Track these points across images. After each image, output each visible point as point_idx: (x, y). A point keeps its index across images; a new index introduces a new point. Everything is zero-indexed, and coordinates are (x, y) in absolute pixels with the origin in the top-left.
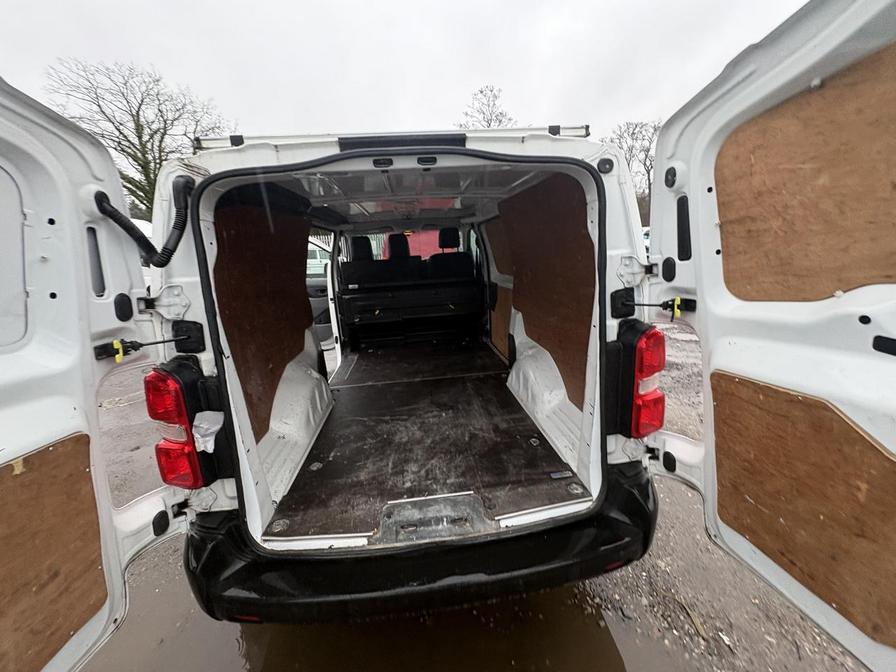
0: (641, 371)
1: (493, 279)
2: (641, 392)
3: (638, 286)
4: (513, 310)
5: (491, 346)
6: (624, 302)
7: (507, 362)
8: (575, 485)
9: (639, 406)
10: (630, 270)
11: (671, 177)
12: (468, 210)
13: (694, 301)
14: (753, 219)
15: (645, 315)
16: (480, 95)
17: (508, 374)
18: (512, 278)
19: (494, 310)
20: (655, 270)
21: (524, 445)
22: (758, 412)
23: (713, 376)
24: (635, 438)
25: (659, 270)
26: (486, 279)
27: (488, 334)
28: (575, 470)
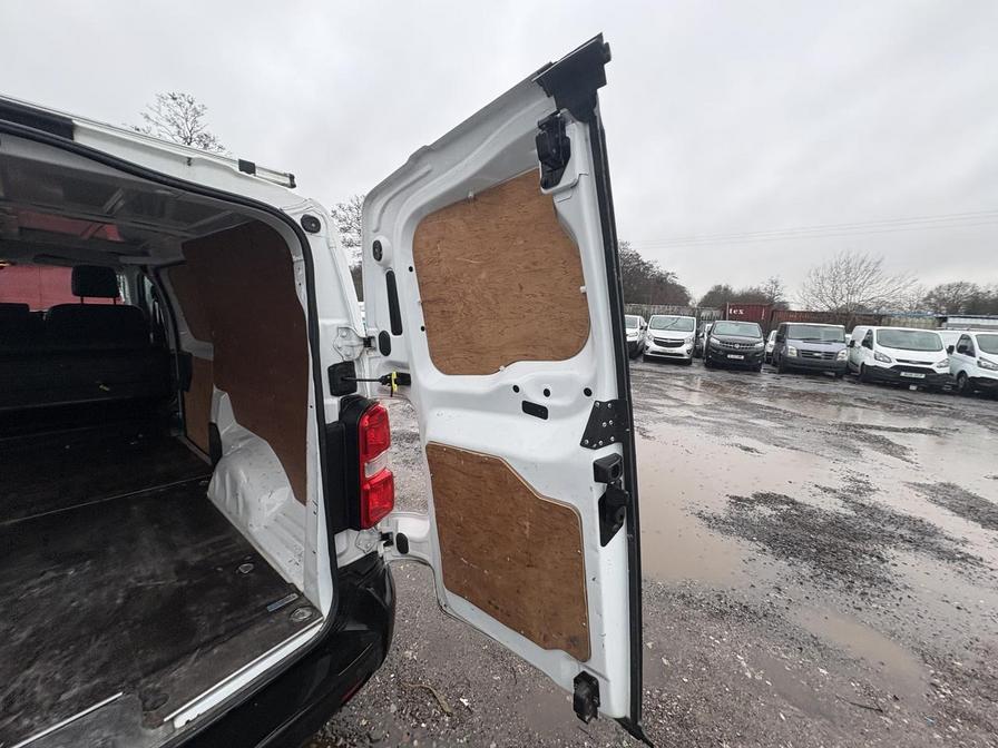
0: (366, 452)
1: (185, 347)
2: (368, 476)
3: (358, 359)
4: (215, 390)
5: (186, 442)
6: (344, 377)
7: (209, 462)
8: (301, 611)
9: (367, 492)
10: (347, 342)
11: (377, 250)
12: (135, 245)
13: (409, 375)
14: (445, 302)
15: (368, 391)
16: (171, 102)
17: (209, 479)
18: (211, 346)
19: (187, 391)
20: (373, 344)
21: (229, 579)
22: (461, 476)
23: (427, 447)
24: (367, 528)
25: (376, 343)
26: (173, 346)
27: (181, 425)
28: (301, 588)
